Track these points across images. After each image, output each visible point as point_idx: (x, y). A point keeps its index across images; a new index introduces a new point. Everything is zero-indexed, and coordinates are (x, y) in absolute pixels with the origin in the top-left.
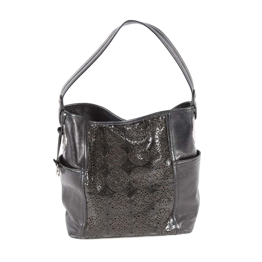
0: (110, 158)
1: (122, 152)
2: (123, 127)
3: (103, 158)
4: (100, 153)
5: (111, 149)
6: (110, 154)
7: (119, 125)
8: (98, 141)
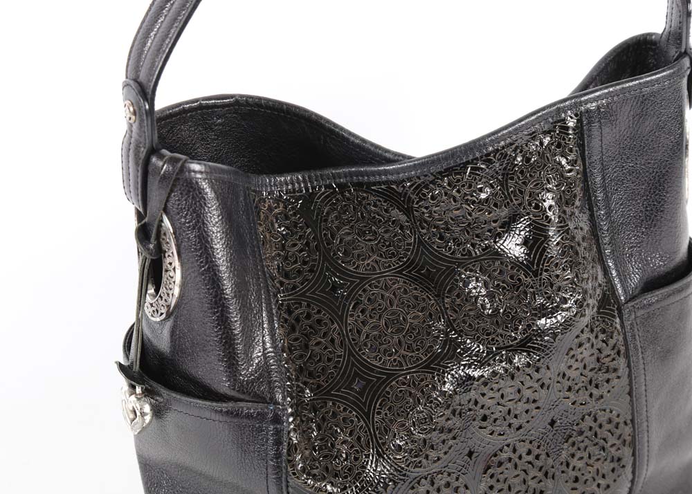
0: (366, 329)
1: (416, 298)
2: (400, 190)
3: (335, 336)
4: (319, 312)
5: (364, 291)
6: (363, 311)
7: (380, 183)
8: (296, 262)
